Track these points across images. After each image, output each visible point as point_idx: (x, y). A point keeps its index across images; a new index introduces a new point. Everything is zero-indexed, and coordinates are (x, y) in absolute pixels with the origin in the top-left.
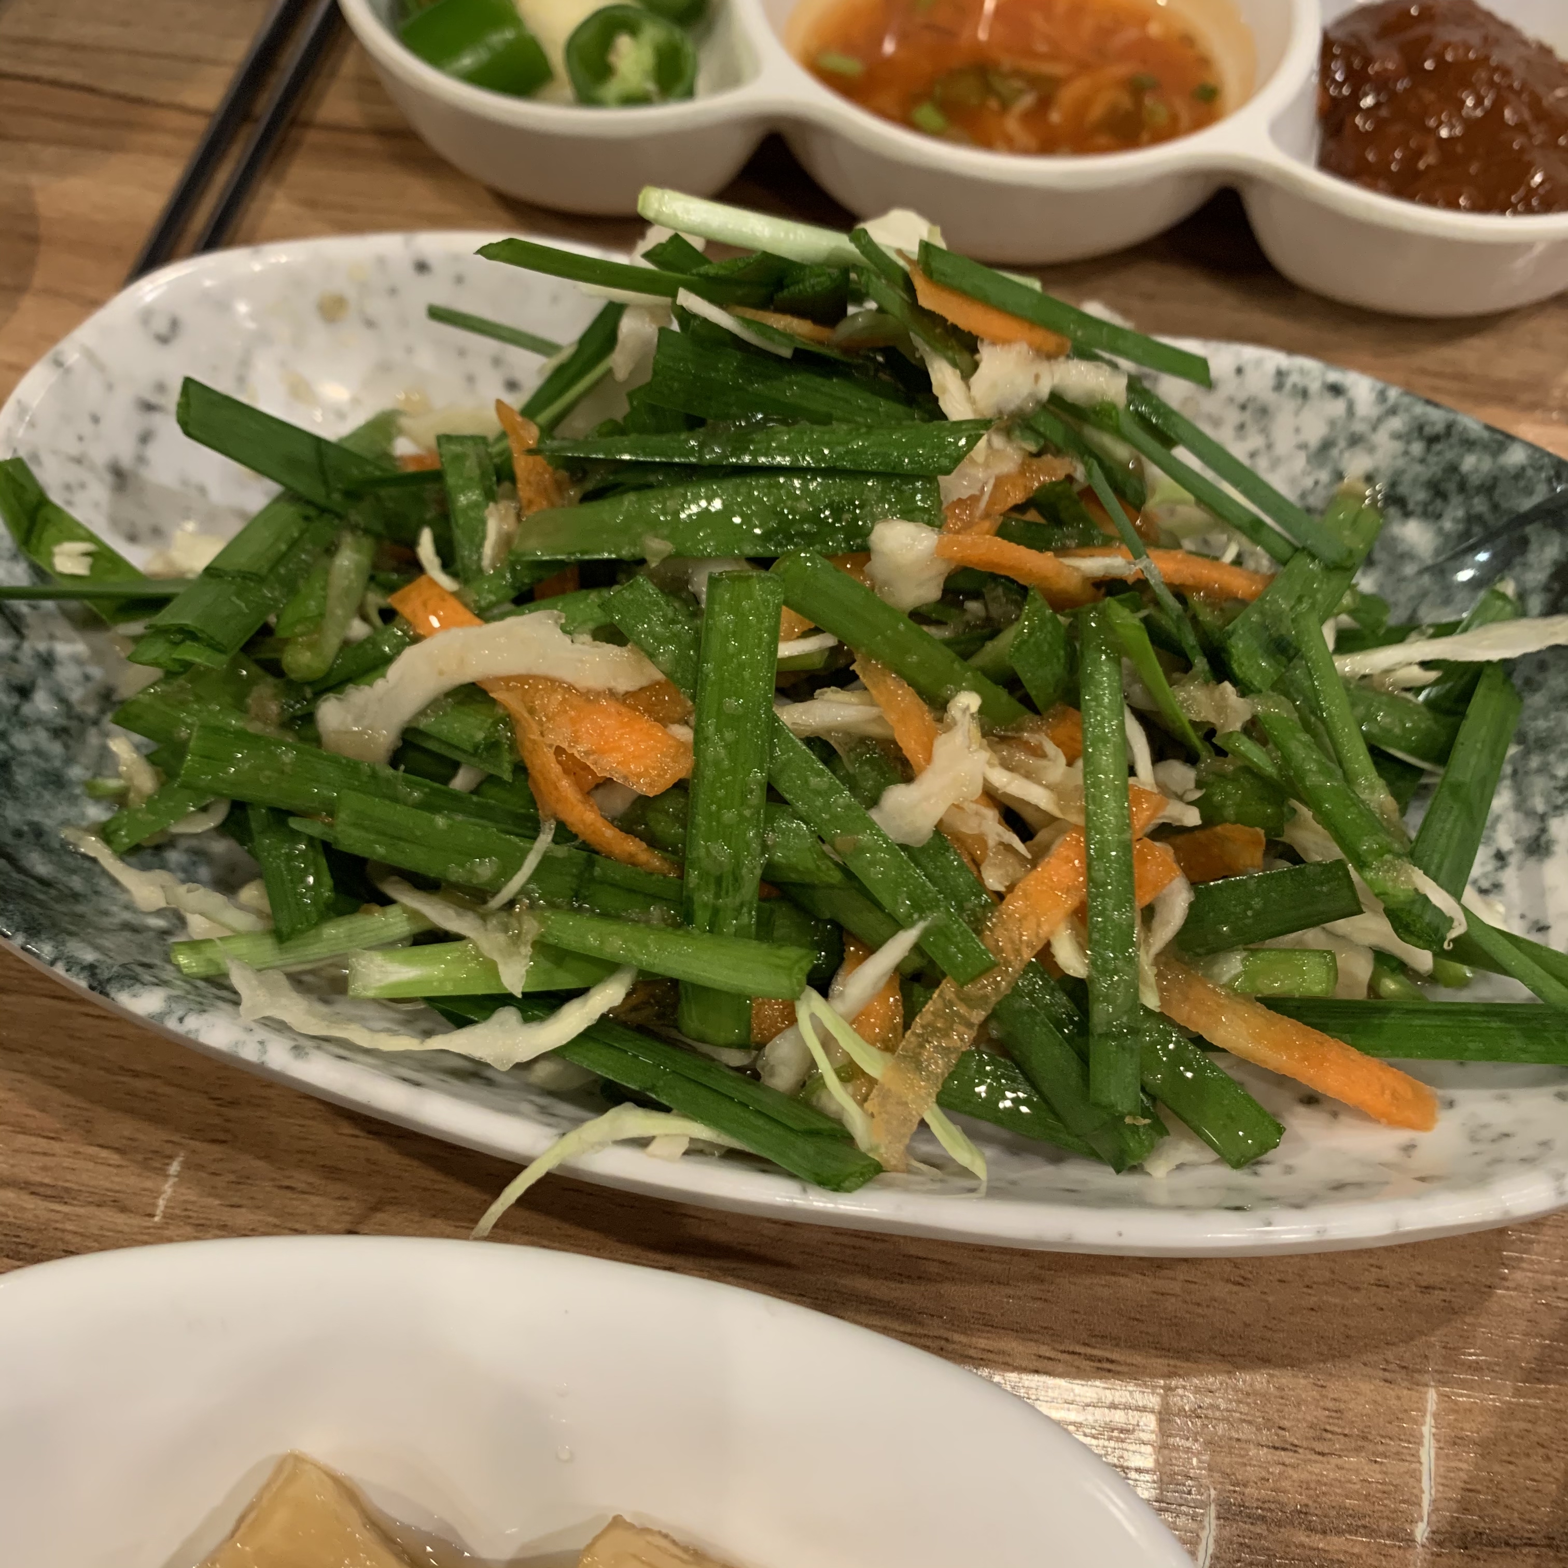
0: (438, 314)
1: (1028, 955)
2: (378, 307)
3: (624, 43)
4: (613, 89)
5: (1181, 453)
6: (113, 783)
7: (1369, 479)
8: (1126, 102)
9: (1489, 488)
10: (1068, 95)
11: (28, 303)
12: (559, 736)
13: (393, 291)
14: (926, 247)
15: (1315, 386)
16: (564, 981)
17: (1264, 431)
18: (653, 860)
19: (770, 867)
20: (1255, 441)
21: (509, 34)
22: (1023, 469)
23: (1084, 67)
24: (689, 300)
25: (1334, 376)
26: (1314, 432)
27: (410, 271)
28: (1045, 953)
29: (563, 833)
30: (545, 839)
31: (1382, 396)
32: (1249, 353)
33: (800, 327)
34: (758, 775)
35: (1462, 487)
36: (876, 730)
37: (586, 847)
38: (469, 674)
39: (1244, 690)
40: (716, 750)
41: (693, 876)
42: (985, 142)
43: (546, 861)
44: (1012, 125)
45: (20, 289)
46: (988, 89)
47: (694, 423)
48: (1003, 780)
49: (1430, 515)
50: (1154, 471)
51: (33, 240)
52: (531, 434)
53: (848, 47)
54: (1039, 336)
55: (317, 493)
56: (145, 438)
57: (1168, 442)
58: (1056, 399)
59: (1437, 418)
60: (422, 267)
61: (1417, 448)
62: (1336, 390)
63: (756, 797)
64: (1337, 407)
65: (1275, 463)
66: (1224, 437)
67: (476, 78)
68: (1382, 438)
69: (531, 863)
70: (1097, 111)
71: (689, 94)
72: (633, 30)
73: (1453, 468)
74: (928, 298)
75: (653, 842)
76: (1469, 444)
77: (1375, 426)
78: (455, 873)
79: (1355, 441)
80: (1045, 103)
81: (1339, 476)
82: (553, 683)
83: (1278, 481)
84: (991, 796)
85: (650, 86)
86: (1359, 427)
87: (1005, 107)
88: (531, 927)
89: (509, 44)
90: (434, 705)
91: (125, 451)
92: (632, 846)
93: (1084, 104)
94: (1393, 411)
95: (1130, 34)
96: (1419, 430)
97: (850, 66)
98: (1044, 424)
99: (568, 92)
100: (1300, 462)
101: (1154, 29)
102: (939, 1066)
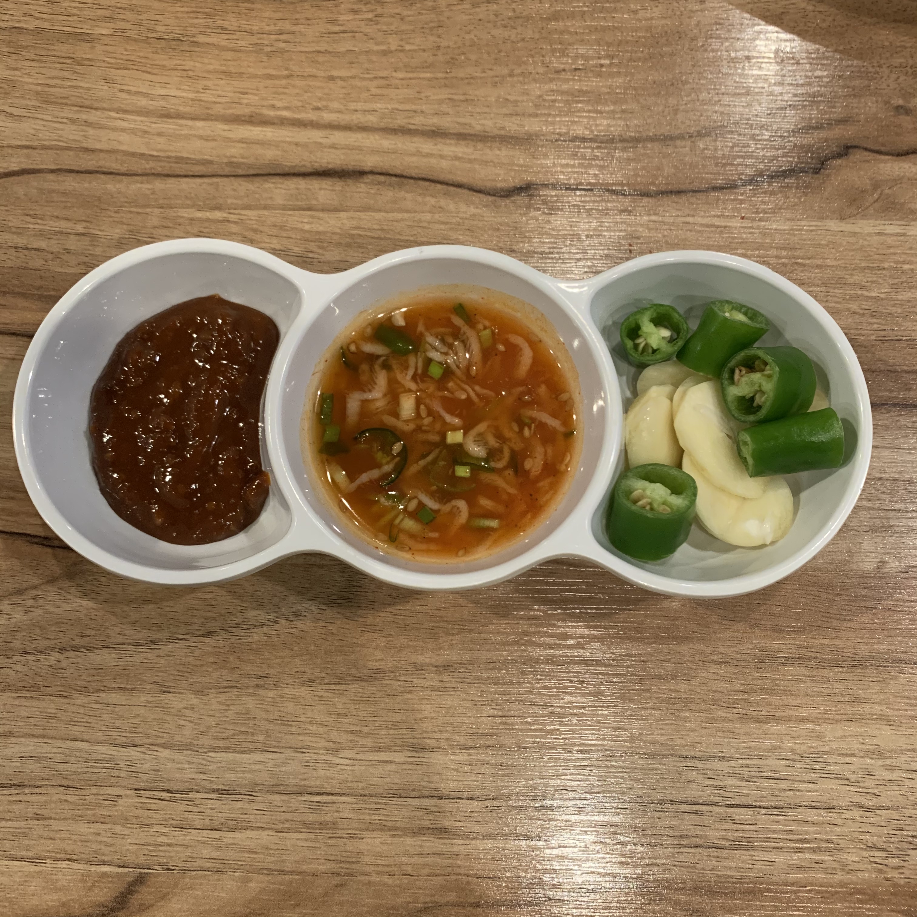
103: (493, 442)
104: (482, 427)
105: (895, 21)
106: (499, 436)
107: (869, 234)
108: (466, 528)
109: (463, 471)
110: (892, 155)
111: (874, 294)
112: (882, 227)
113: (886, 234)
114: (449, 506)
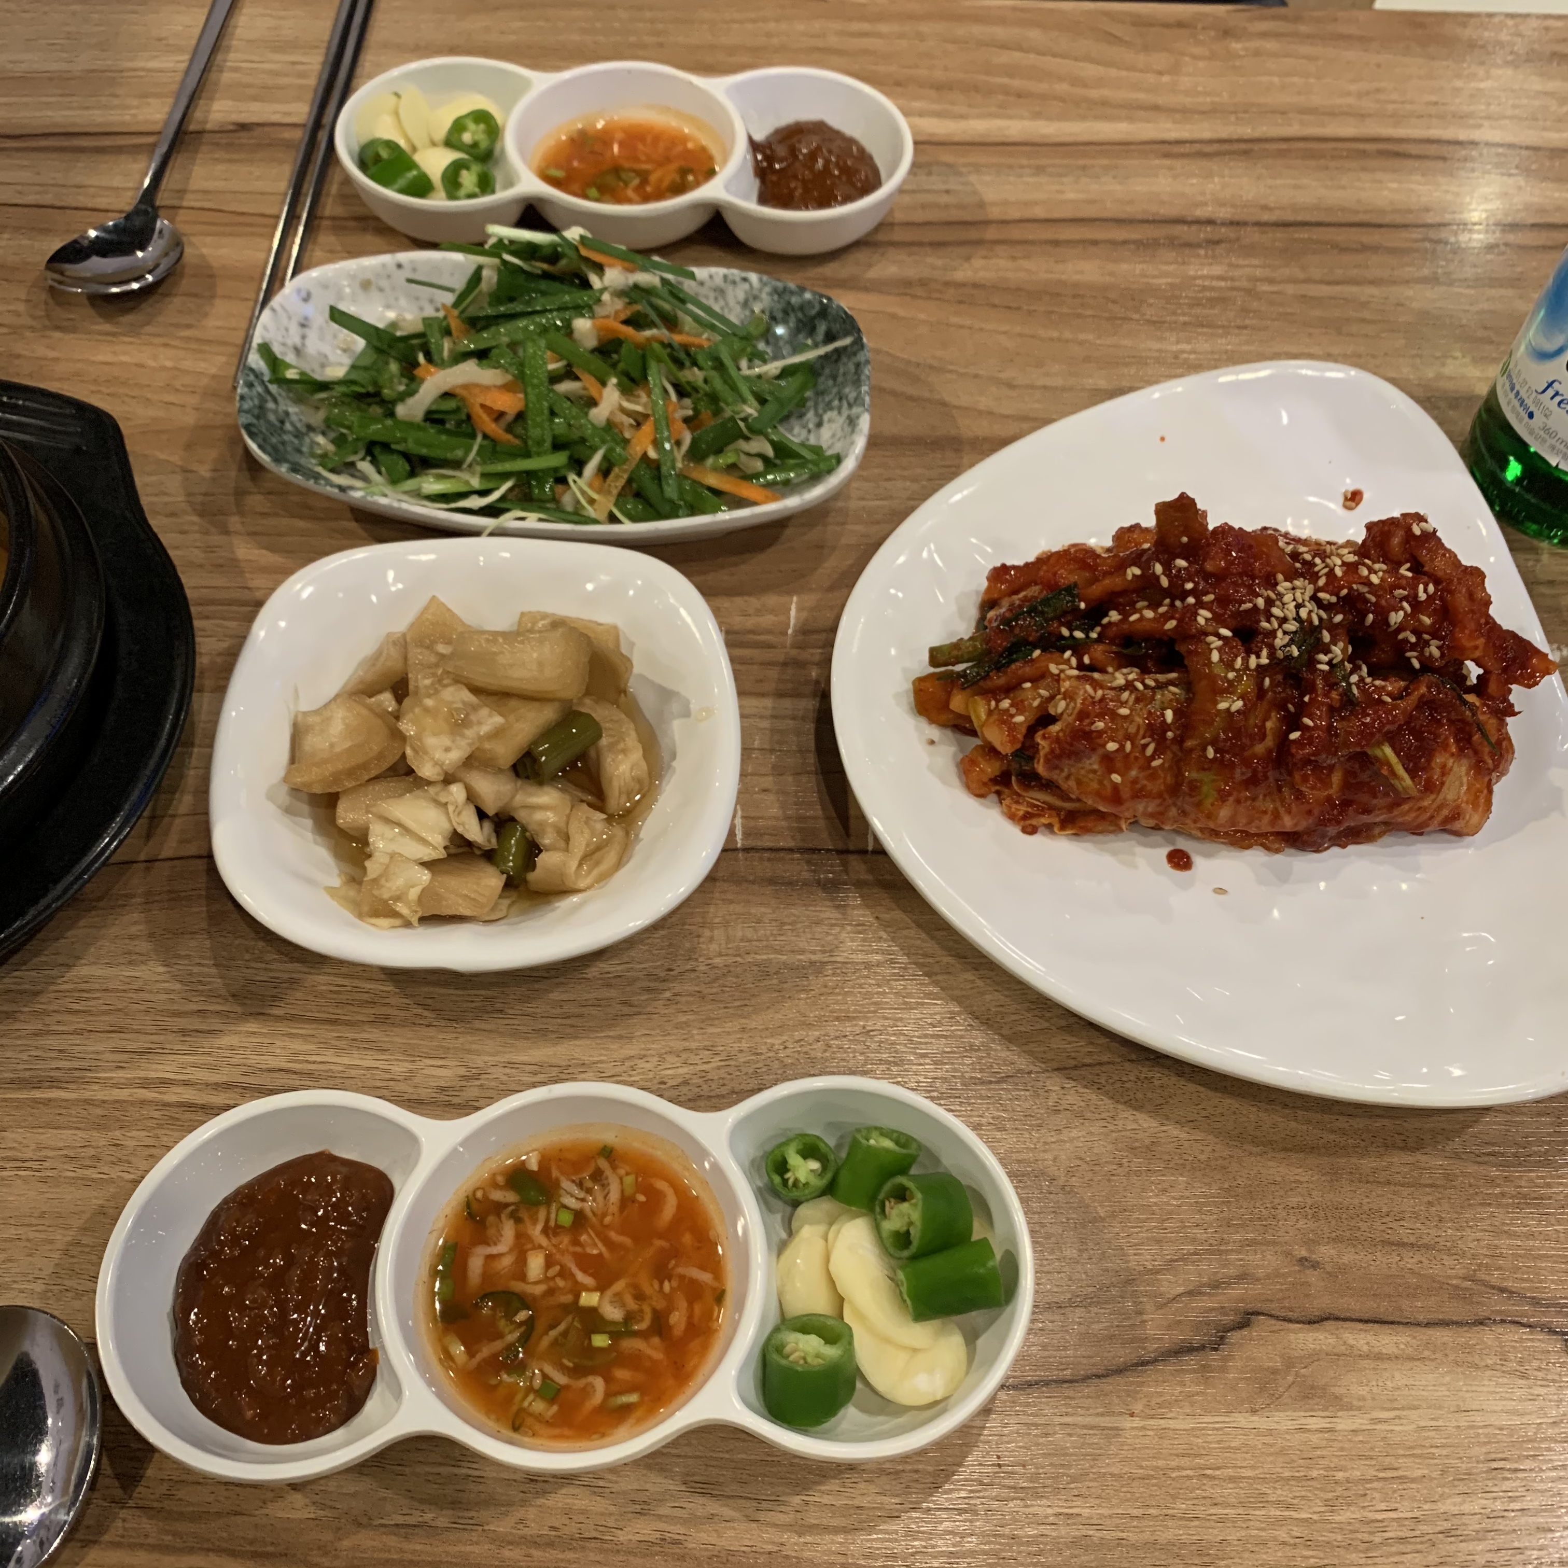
0: (410, 281)
1: (639, 455)
2: (384, 283)
3: (464, 173)
4: (462, 192)
5: (690, 306)
6: (319, 452)
7: (763, 312)
8: (678, 179)
9: (801, 308)
10: (653, 178)
11: (217, 302)
12: (480, 400)
13: (389, 277)
14: (582, 237)
15: (738, 279)
16: (490, 485)
17: (724, 299)
18: (517, 442)
19: (554, 437)
20: (722, 303)
21: (415, 173)
22: (625, 308)
23: (660, 164)
24: (507, 257)
25: (744, 274)
26: (741, 296)
27: (394, 268)
28: (645, 455)
29: (485, 436)
30: (479, 438)
31: (761, 280)
32: (714, 270)
33: (545, 266)
34: (546, 404)
35: (793, 310)
36: (583, 393)
37: (493, 440)
38: (446, 388)
39: (700, 368)
40: (532, 397)
41: (530, 443)
42: (619, 200)
43: (481, 446)
44: (630, 193)
45: (213, 297)
46: (619, 178)
47: (511, 299)
48: (627, 405)
49: (785, 322)
50: (680, 314)
51: (212, 276)
52: (456, 312)
53: (558, 166)
54: (626, 265)
55: (378, 344)
56: (304, 337)
57: (683, 301)
58: (636, 287)
59: (780, 285)
60: (399, 266)
61: (776, 297)
62: (745, 280)
63: (546, 412)
64: (746, 286)
65: (730, 310)
66: (711, 303)
67: (402, 191)
68: (764, 296)
69: (475, 448)
70: (665, 184)
71: (493, 192)
72: (468, 168)
73: (789, 303)
74: (584, 252)
75: (516, 436)
76: (792, 293)
77: (761, 290)
78: (449, 456)
79: (756, 298)
80: (644, 181)
81: (753, 312)
82: (477, 385)
83: (733, 319)
84: (623, 410)
85: (477, 190)
86: (756, 292)
87: (626, 184)
88: (478, 469)
89: (415, 177)
90: (435, 401)
91: (297, 340)
92: (509, 437)
93: (660, 180)
94: (765, 284)
95: (679, 148)
96: (775, 291)
97: (559, 174)
98: (633, 295)
99: (443, 194)
100: (738, 309)
101: (690, 145)
102: (615, 492)
103: (632, 1304)
104: (619, 1286)
105: (1285, 1149)
106: (639, 1296)
107: (1288, 1432)
108: (601, 1409)
109: (600, 1341)
110: (1303, 1323)
111: (1304, 1515)
112: (1303, 1421)
113: (1309, 1430)
114: (582, 1383)
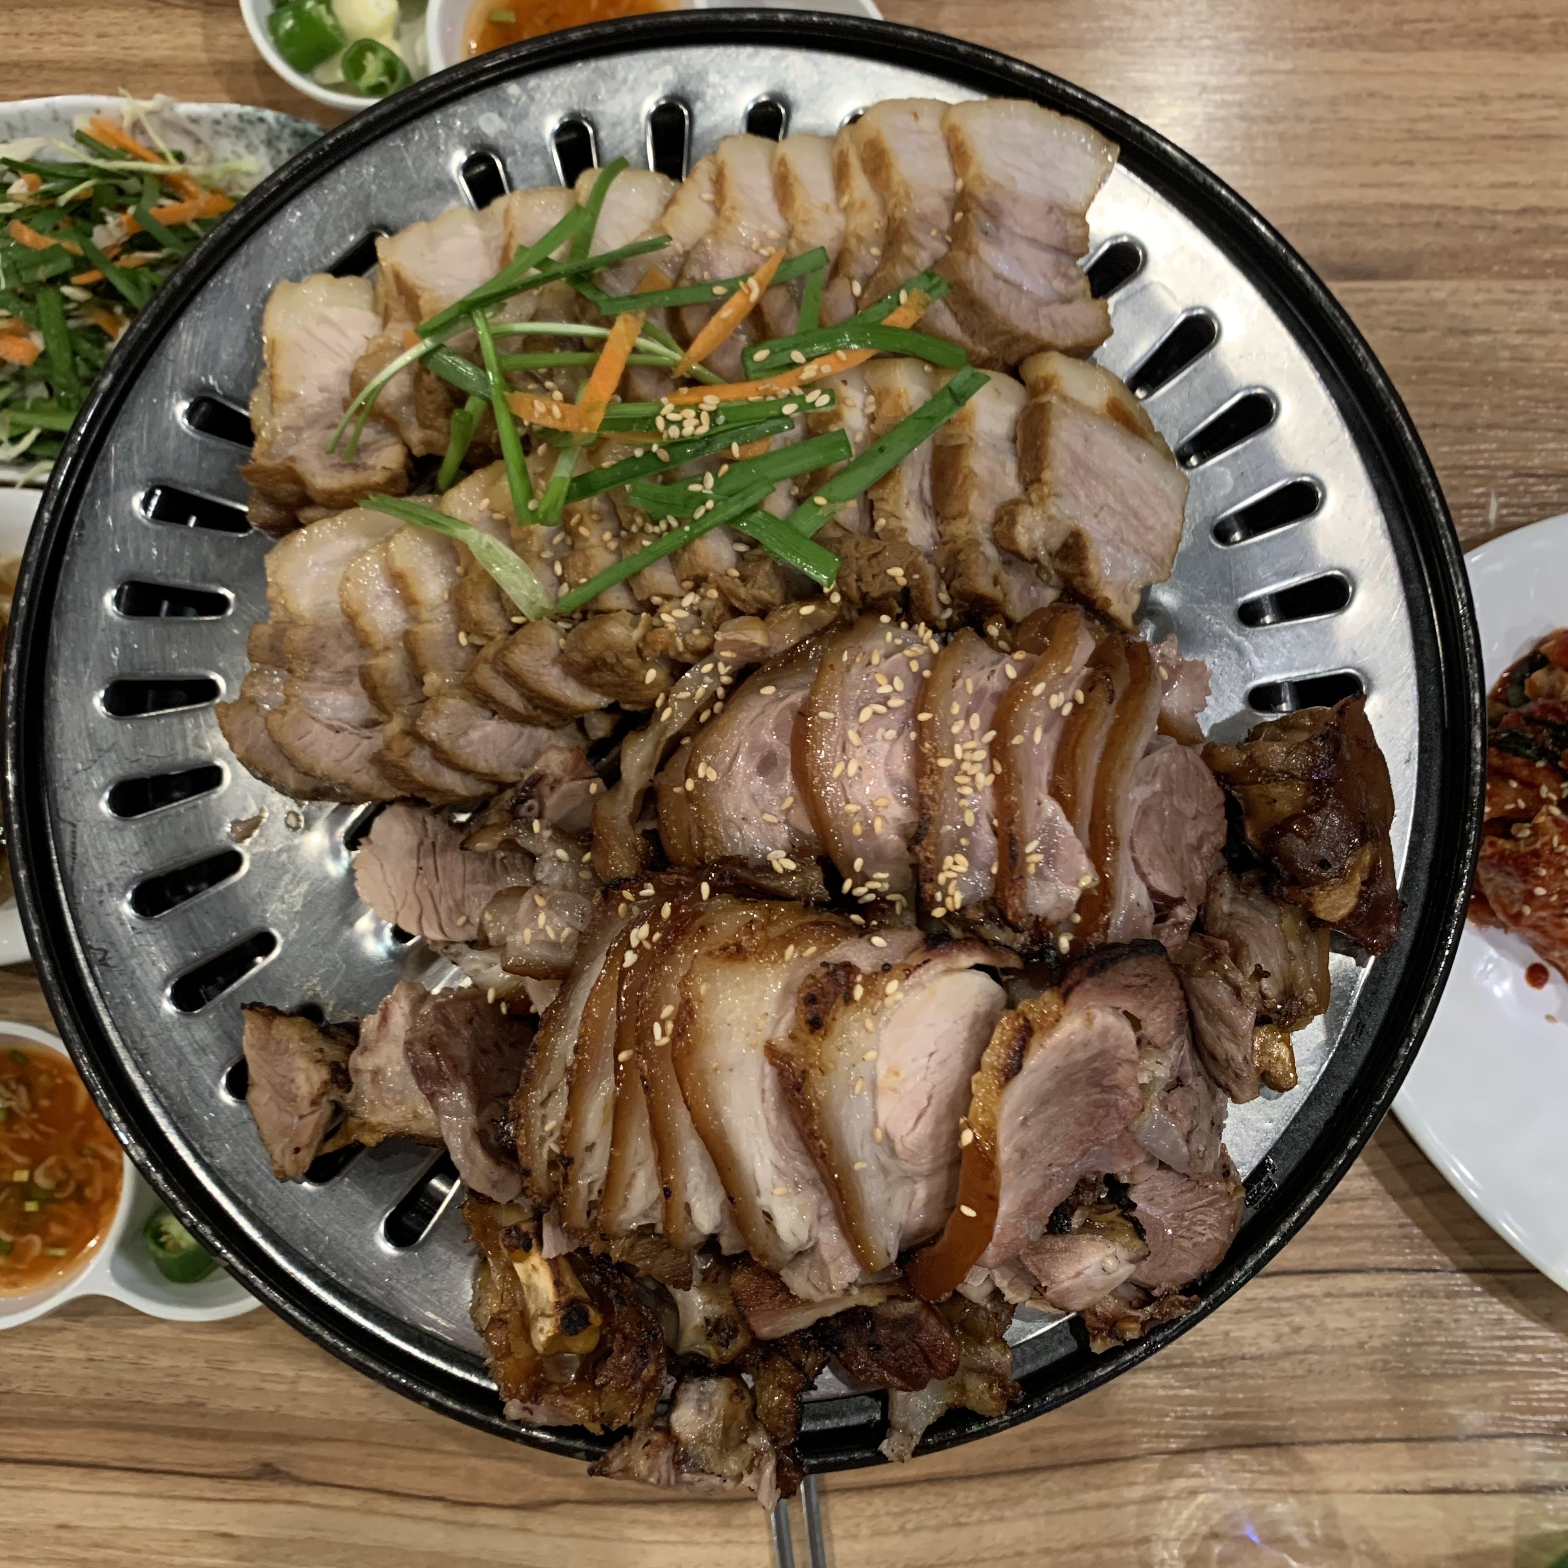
103: (60, 1175)
104: (51, 1161)
106: (65, 1169)
108: (42, 1256)
109: (31, 1206)
114: (24, 1239)
